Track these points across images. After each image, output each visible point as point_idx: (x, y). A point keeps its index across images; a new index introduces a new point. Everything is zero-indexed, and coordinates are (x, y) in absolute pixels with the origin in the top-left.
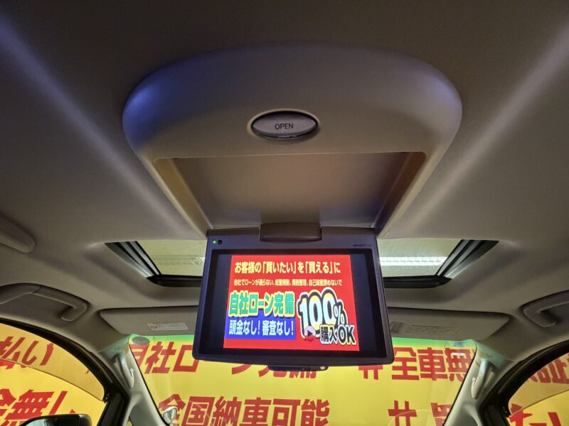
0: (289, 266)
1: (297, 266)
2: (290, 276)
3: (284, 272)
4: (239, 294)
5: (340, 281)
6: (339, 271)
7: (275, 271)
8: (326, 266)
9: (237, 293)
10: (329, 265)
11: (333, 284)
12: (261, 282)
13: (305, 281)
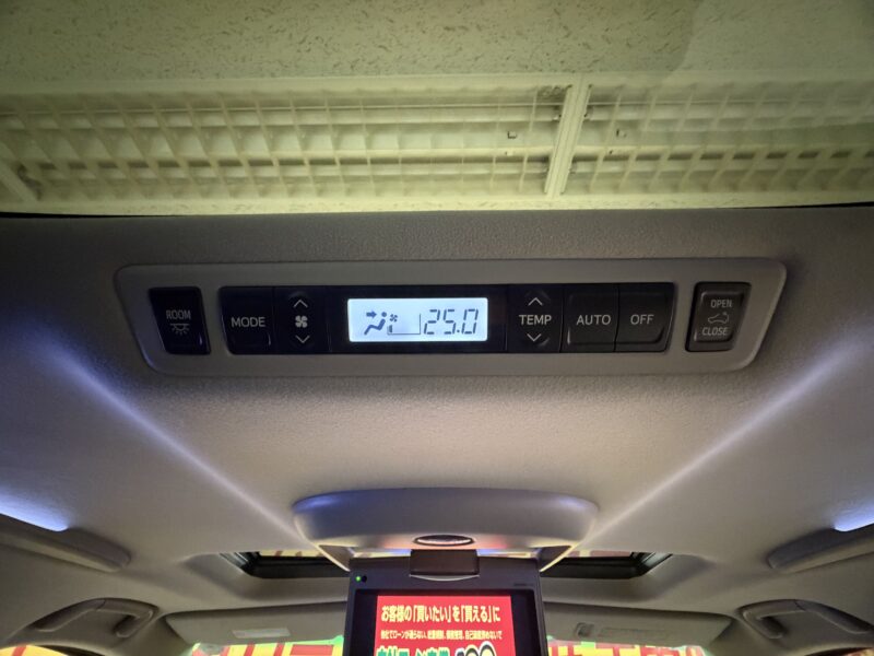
0: (443, 613)
1: (452, 612)
2: (444, 626)
3: (438, 620)
4: (386, 651)
5: (500, 632)
6: (498, 619)
7: (427, 619)
8: (484, 612)
9: (385, 650)
10: (487, 610)
11: (492, 637)
12: (411, 635)
13: (461, 632)
